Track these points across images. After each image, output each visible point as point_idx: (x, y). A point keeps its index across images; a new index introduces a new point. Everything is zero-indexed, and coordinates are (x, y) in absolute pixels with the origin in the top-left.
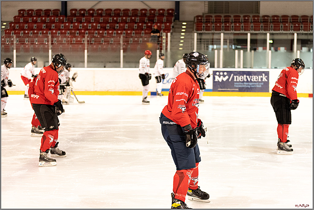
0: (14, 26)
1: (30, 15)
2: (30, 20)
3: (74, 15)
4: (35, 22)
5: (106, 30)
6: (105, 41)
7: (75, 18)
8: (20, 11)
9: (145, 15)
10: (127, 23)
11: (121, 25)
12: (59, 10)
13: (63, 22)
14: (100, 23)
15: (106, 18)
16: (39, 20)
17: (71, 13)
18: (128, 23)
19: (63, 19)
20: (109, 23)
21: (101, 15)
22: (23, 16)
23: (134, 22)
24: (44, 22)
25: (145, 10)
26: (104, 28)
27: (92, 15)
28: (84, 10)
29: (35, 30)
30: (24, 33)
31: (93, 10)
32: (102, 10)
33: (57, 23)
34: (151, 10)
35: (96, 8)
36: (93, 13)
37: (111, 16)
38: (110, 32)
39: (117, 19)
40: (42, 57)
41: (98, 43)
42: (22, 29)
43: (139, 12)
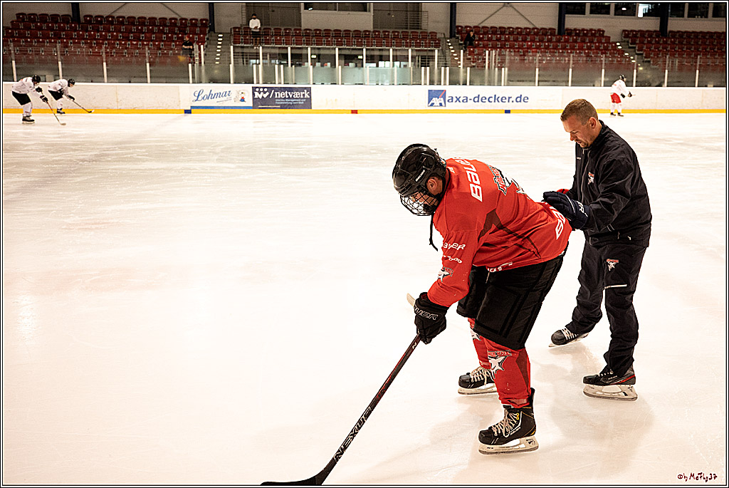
0: (12, 33)
1: (34, 21)
2: (32, 26)
3: (89, 22)
4: (40, 28)
5: (129, 40)
6: (128, 54)
7: (90, 26)
8: (18, 15)
9: (175, 24)
10: (154, 33)
11: (148, 35)
12: (69, 16)
13: (75, 30)
14: (121, 32)
15: (129, 27)
16: (44, 27)
17: (86, 20)
18: (156, 33)
19: (75, 26)
20: (132, 33)
21: (122, 23)
22: (23, 20)
23: (162, 32)
24: (52, 29)
25: (175, 19)
26: (127, 39)
27: (111, 23)
28: (101, 17)
29: (40, 38)
30: (26, 41)
31: (113, 17)
32: (123, 17)
33: (68, 30)
34: (182, 19)
35: (116, 15)
36: (112, 21)
37: (134, 25)
38: (135, 43)
39: (142, 28)
40: (50, 70)
41: (120, 54)
42: (22, 36)
43: (168, 21)
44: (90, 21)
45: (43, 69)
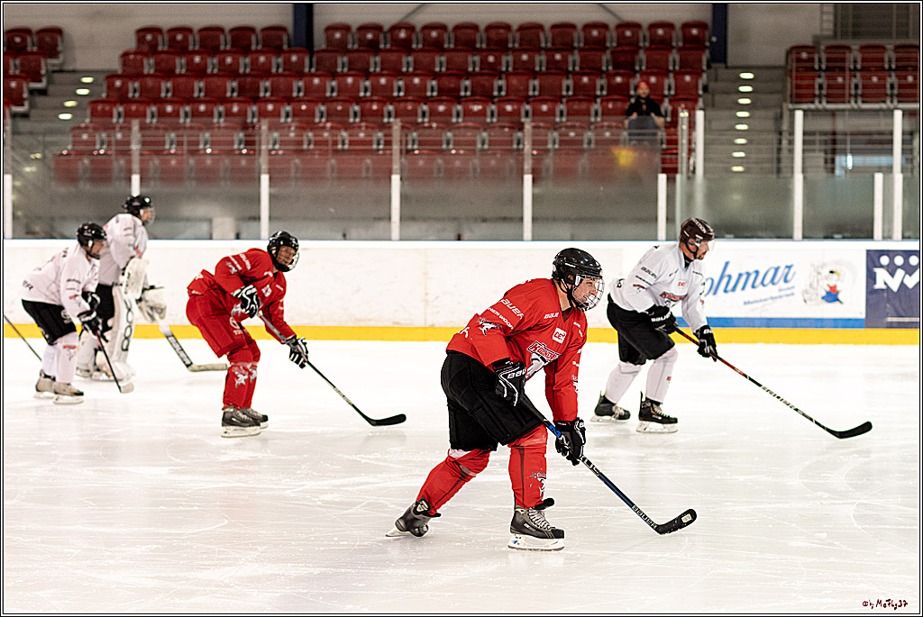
0: (124, 90)
1: (180, 49)
2: (180, 65)
3: (341, 48)
4: (200, 72)
5: (459, 100)
6: (457, 143)
7: (342, 60)
8: (142, 32)
9: (599, 45)
10: (535, 75)
11: (514, 81)
12: (283, 29)
13: (300, 74)
14: (436, 76)
15: (459, 57)
16: (212, 64)
17: (329, 40)
18: (540, 73)
19: (301, 62)
20: (469, 75)
21: (436, 47)
22: (153, 50)
23: (559, 70)
24: (232, 73)
25: (602, 26)
26: (451, 95)
27: (405, 46)
28: (377, 28)
29: (199, 101)
30: (162, 114)
31: (410, 28)
32: (442, 27)
33: (278, 75)
34: (623, 26)
35: (420, 20)
36: (408, 41)
37: (474, 51)
38: (477, 108)
39: (498, 62)
40: (229, 200)
41: (433, 147)
42: (151, 97)
43: (578, 35)
44: (343, 42)
45: (206, 197)
